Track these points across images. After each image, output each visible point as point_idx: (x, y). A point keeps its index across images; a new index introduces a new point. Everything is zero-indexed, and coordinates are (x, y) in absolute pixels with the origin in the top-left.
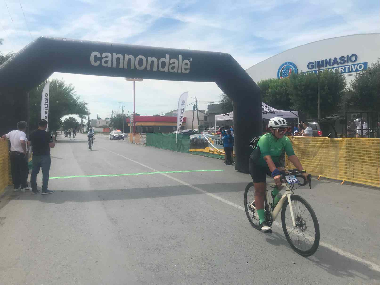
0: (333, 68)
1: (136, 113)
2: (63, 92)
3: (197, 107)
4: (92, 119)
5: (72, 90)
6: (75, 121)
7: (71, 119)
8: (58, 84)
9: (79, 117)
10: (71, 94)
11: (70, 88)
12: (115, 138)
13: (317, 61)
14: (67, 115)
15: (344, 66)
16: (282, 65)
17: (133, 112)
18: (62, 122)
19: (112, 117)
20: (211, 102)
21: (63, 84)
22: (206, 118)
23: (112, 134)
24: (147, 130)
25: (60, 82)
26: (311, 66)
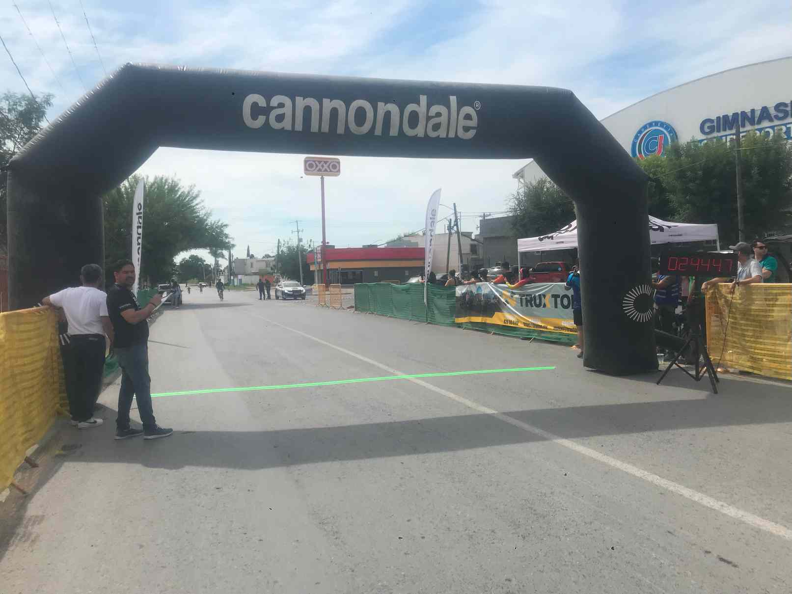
0: (760, 130)
1: (328, 243)
2: (178, 202)
3: (456, 225)
4: (237, 258)
5: (195, 198)
6: (203, 263)
7: (195, 258)
8: (166, 187)
9: (210, 255)
10: (195, 206)
11: (191, 193)
12: (286, 296)
13: (721, 117)
14: (187, 250)
15: (785, 125)
16: (642, 128)
17: (322, 240)
18: (175, 265)
19: (278, 252)
20: (484, 214)
21: (176, 185)
22: (474, 249)
23: (280, 289)
24: (350, 277)
25: (170, 181)
26: (708, 127)
